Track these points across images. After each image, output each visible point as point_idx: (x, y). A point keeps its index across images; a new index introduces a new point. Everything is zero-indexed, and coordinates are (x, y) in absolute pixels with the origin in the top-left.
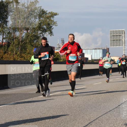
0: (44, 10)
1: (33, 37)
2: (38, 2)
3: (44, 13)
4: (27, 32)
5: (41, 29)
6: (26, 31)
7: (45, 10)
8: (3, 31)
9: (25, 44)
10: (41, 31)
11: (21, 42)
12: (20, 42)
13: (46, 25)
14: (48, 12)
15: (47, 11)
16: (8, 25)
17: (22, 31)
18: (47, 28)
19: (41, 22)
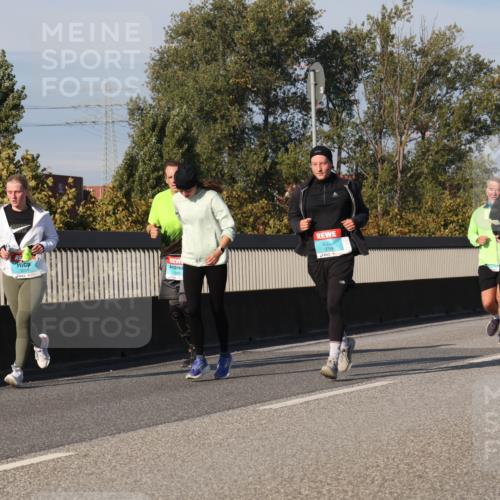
0: (481, 59)
1: (443, 156)
2: (458, 31)
3: (481, 70)
4: (423, 138)
5: (473, 127)
6: (420, 134)
7: (485, 57)
8: (339, 136)
9: (416, 180)
10: (471, 131)
11: (402, 172)
12: (399, 175)
13: (488, 113)
14: (494, 66)
15: (491, 62)
16: (355, 113)
17: (403, 133)
18: (493, 121)
19: (471, 103)
